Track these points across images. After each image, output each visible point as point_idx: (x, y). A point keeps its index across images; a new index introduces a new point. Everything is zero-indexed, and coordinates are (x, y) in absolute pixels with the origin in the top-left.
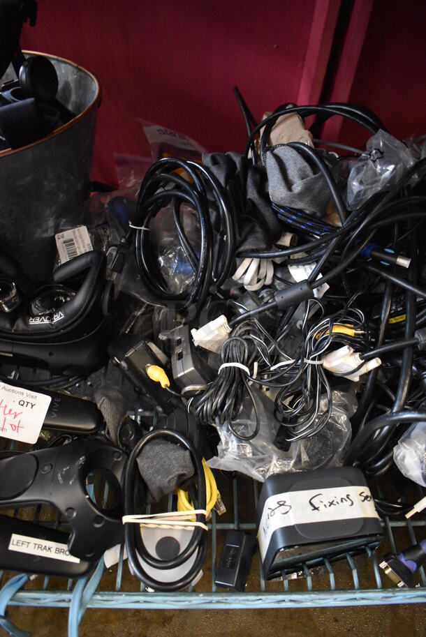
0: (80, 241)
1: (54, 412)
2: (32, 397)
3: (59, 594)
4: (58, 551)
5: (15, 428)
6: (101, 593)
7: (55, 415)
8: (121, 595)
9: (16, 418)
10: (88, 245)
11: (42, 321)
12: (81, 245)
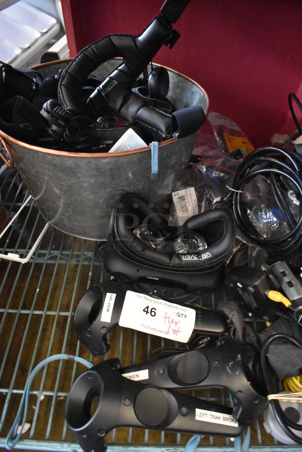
0: (189, 197)
1: (200, 321)
2: (184, 310)
3: (225, 449)
4: (225, 419)
5: (176, 332)
6: (253, 447)
7: (200, 323)
8: (266, 448)
9: (177, 325)
10: (195, 200)
11: (193, 258)
12: (190, 201)
